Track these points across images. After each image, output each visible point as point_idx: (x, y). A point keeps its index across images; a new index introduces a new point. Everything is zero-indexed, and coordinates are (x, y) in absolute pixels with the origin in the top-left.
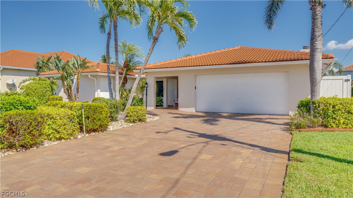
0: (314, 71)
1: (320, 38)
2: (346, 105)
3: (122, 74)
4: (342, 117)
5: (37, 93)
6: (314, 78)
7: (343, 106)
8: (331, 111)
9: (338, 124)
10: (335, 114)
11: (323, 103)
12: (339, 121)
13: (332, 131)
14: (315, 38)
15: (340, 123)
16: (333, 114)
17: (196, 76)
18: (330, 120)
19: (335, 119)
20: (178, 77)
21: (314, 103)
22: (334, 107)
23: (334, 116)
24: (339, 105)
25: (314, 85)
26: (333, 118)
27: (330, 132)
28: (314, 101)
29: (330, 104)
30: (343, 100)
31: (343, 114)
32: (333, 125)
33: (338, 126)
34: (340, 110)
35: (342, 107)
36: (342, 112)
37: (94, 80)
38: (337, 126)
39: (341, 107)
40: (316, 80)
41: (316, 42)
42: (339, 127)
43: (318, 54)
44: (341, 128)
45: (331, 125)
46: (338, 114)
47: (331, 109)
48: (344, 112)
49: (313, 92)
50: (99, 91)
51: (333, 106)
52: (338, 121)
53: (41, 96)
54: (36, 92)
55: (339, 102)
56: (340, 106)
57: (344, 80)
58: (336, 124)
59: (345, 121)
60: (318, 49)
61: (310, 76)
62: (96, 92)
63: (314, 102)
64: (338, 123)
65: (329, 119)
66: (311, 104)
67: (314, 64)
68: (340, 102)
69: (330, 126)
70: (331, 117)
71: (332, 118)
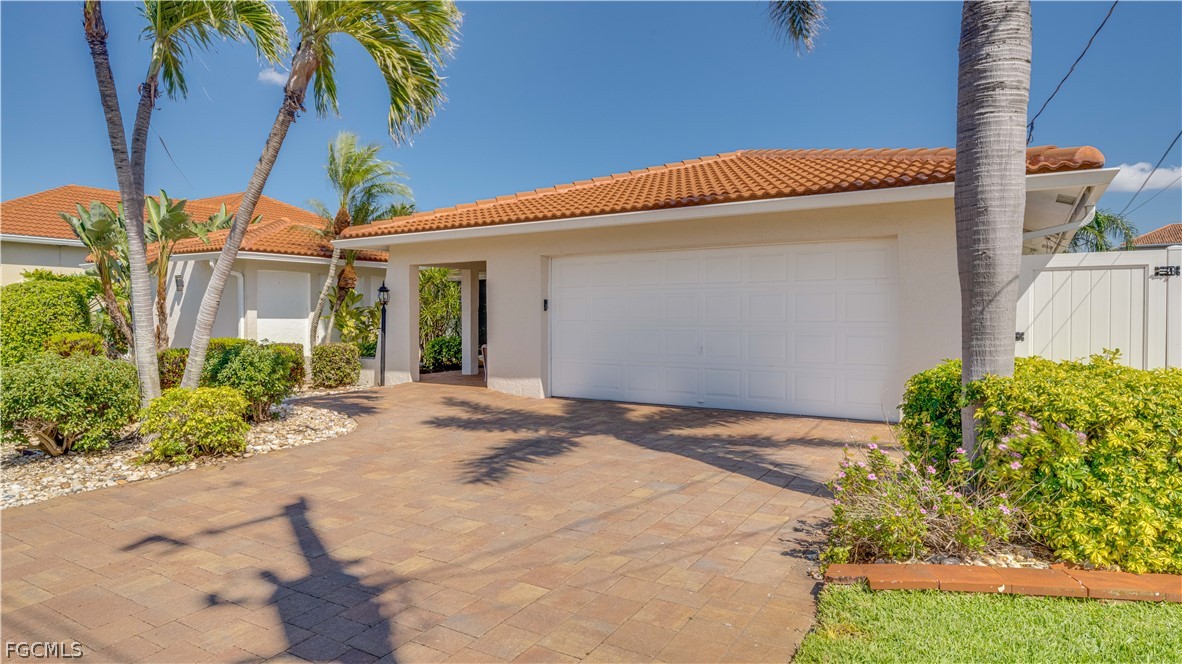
0: (979, 214)
1: (1013, 24)
2: (1174, 425)
3: (330, 256)
4: (1152, 500)
5: (18, 322)
6: (978, 258)
7: (1156, 426)
8: (1076, 461)
9: (1120, 542)
10: (1102, 477)
11: (1025, 401)
12: (1128, 522)
13: (1081, 600)
14: (985, 27)
15: (1133, 539)
16: (1090, 481)
17: (547, 259)
18: (1071, 515)
19: (1104, 508)
20: (485, 262)
21: (977, 397)
22: (1094, 432)
23: (1096, 493)
24: (1133, 424)
25: (981, 294)
26: (1087, 503)
27: (1069, 606)
28: (978, 384)
29: (1071, 416)
30: (1155, 392)
31: (1154, 483)
32: (1089, 545)
33: (1126, 557)
34: (1135, 452)
35: (1150, 436)
36: (1151, 470)
37: (236, 277)
38: (1115, 556)
39: (1143, 435)
40: (988, 266)
41: (987, 49)
42: (1131, 565)
43: (1005, 116)
44: (1142, 569)
45: (1075, 544)
46: (1127, 478)
47: (1076, 444)
48: (1160, 466)
49: (973, 330)
50: (252, 314)
51: (1092, 424)
52: (1122, 523)
53: (32, 335)
54: (12, 319)
55: (1127, 402)
56: (1134, 432)
57: (1152, 272)
58: (1112, 544)
59: (1170, 526)
60: (1001, 85)
61: (960, 247)
62: (242, 320)
63: (979, 391)
64: (1124, 538)
65: (1062, 507)
66: (963, 401)
67: (977, 178)
68: (1138, 401)
69: (1069, 554)
70: (1076, 497)
71: (1082, 502)
